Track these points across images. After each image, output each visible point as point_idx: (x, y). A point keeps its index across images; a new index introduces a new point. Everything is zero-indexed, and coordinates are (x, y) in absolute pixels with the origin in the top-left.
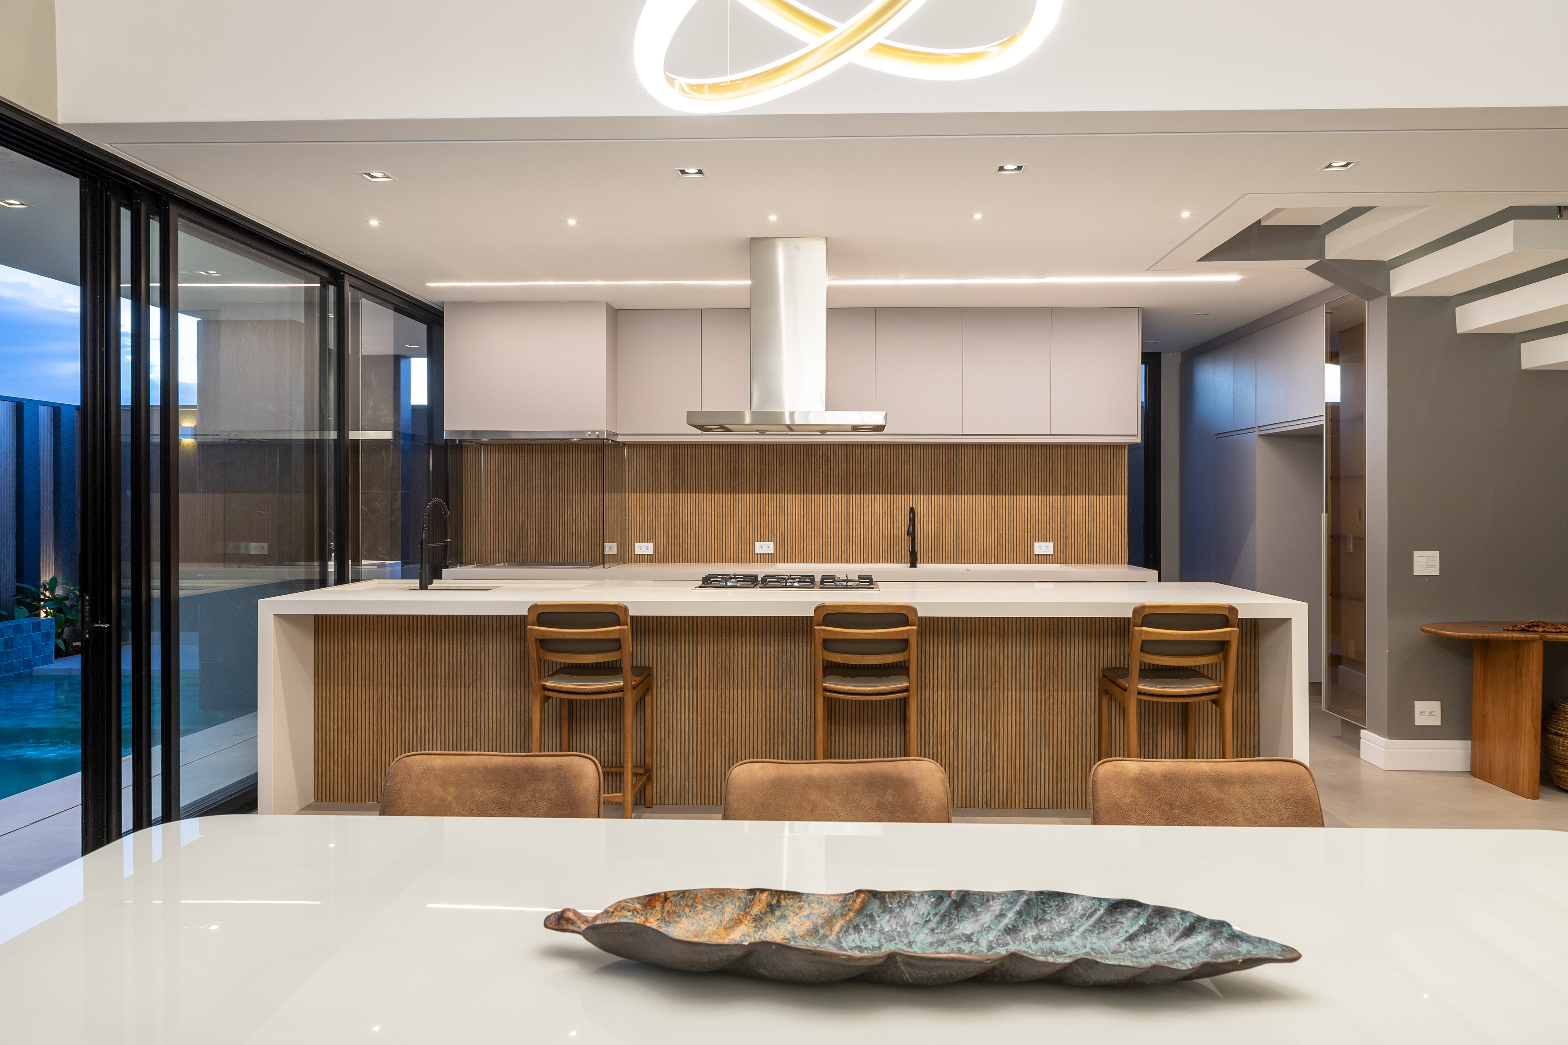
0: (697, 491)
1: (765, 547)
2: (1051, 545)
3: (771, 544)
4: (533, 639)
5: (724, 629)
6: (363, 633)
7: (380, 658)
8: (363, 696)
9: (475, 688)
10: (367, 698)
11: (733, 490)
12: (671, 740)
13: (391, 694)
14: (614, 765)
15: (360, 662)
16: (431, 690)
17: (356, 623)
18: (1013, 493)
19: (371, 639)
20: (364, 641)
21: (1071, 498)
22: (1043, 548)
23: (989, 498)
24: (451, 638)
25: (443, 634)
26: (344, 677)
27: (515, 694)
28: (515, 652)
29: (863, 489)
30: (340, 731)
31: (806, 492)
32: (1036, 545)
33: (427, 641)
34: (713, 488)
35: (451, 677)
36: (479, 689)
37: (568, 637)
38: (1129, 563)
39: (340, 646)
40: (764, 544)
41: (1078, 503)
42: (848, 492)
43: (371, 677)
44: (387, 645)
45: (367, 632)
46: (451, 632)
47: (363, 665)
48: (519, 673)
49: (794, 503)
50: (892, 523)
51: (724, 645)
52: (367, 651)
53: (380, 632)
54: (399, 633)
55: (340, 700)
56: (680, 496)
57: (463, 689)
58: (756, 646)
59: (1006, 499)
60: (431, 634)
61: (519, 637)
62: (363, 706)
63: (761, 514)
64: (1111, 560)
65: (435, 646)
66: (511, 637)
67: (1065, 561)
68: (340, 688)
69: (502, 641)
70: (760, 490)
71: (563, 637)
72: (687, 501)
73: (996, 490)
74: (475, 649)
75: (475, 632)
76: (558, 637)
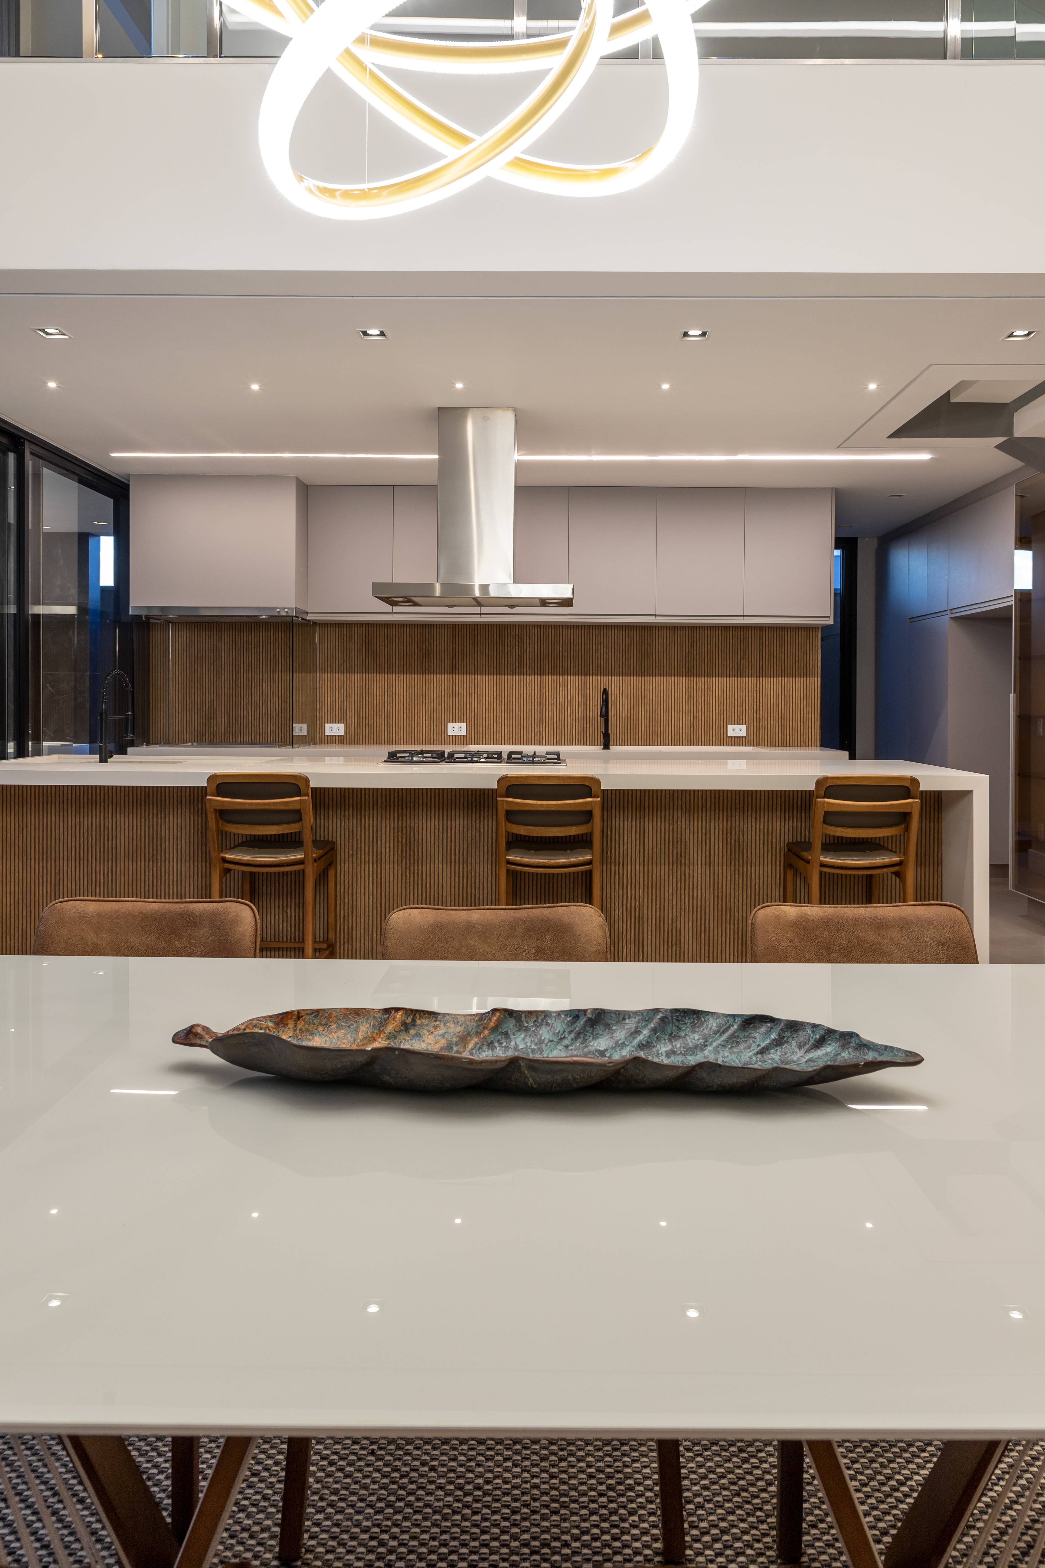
0: (389, 671)
1: (457, 729)
2: (744, 727)
3: (464, 725)
4: (212, 809)
5: (408, 803)
6: (41, 805)
7: (57, 832)
8: (41, 870)
9: (155, 863)
10: (45, 872)
11: (425, 671)
12: (354, 916)
13: (70, 868)
14: (297, 940)
15: (37, 835)
16: (110, 864)
17: (33, 796)
18: (707, 674)
19: (49, 811)
20: (41, 813)
21: (765, 681)
22: (737, 730)
23: (682, 680)
24: (131, 811)
25: (123, 808)
26: (21, 850)
27: (196, 869)
28: (196, 825)
29: (557, 670)
30: (16, 906)
31: (499, 673)
32: (730, 727)
33: (106, 815)
34: (405, 668)
35: (131, 851)
36: (159, 863)
37: (247, 807)
38: (821, 746)
39: (17, 819)
40: (457, 725)
41: (771, 685)
42: (541, 673)
43: (49, 851)
44: (66, 818)
45: (45, 805)
46: (131, 805)
47: (41, 839)
48: (200, 847)
49: (487, 683)
50: (586, 704)
51: (408, 820)
52: (45, 824)
53: (57, 804)
54: (78, 806)
55: (17, 874)
56: (372, 677)
57: (143, 863)
58: (441, 820)
59: (700, 681)
60: (110, 808)
61: (200, 811)
62: (41, 880)
63: (454, 695)
64: (804, 743)
65: (114, 819)
66: (192, 811)
67: (758, 744)
68: (17, 862)
69: (183, 815)
70: (453, 670)
71: (243, 807)
72: (379, 682)
73: (689, 672)
74: (155, 823)
75: (155, 805)
76: (237, 807)
